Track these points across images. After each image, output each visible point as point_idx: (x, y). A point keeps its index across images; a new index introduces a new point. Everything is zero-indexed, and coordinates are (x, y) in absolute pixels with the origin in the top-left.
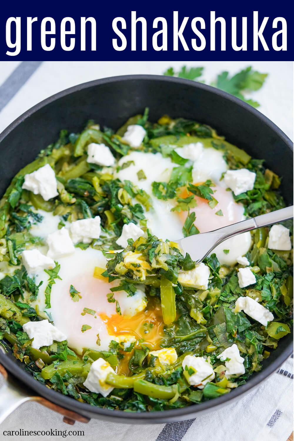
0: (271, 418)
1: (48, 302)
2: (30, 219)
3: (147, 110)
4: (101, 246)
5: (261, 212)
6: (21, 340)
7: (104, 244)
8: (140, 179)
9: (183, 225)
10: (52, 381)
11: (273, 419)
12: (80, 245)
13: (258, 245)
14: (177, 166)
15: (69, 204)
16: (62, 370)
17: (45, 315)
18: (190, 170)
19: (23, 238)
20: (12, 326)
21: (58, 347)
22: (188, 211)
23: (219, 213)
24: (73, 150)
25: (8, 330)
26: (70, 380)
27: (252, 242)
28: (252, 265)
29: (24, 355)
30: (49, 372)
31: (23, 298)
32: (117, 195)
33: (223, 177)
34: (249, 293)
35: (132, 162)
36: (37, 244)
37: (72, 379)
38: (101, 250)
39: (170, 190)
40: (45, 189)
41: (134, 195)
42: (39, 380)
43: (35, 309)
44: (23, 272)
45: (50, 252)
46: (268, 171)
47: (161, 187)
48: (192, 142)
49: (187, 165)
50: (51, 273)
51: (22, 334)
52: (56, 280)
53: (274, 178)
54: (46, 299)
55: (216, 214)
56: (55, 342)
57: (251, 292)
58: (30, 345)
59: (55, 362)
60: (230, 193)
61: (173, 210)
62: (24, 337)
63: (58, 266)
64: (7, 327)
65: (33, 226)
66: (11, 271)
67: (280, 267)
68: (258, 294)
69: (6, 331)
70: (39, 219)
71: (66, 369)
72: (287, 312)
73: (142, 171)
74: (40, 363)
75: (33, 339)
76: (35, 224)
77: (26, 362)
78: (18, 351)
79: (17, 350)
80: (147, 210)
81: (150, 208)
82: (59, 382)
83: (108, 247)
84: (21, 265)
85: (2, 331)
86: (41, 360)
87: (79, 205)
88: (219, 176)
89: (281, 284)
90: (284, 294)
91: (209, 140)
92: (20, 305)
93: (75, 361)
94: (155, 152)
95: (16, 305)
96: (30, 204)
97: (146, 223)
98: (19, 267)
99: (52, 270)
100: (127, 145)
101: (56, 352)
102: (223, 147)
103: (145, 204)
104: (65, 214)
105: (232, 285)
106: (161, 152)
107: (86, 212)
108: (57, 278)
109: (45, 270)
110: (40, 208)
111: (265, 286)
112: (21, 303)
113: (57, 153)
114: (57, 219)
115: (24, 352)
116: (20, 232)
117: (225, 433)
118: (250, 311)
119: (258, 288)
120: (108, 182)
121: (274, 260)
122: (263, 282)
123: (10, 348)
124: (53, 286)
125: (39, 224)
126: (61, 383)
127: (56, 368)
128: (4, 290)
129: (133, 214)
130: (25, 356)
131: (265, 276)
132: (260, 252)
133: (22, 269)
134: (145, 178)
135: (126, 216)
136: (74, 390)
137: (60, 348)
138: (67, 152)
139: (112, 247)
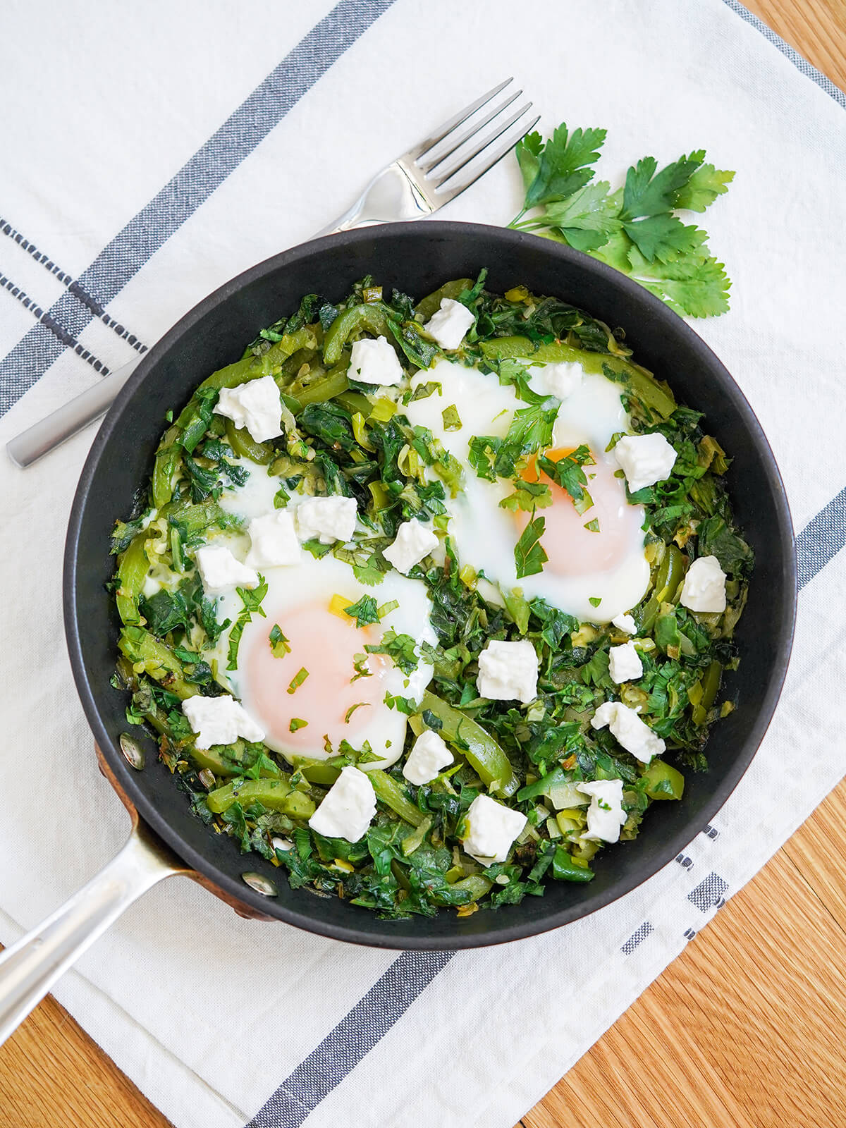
0: (631, 937)
1: (233, 659)
2: (222, 477)
3: (484, 272)
4: (352, 552)
5: (679, 525)
6: (177, 731)
7: (359, 549)
8: (446, 426)
9: (517, 539)
10: (226, 817)
11: (634, 940)
12: (312, 544)
13: (661, 596)
14: (526, 405)
15: (302, 460)
16: (248, 798)
17: (227, 685)
18: (551, 418)
19: (203, 517)
20: (161, 702)
21: (245, 751)
22: (532, 513)
23: (592, 526)
24: (322, 340)
25: (153, 710)
26: (259, 819)
27: (652, 586)
28: (642, 635)
29: (178, 761)
30: (221, 799)
31: (189, 639)
32: (396, 459)
33: (613, 444)
34: (625, 691)
35: (437, 385)
36: (230, 531)
37: (263, 817)
38: (351, 564)
39: (504, 457)
40: (257, 423)
41: (431, 461)
42: (200, 813)
43: (210, 665)
44: (195, 586)
45: (251, 557)
46: (707, 439)
47: (488, 449)
48: (563, 359)
49: (546, 406)
50: (247, 596)
51: (179, 720)
52: (254, 615)
53: (716, 455)
54: (229, 649)
55: (586, 526)
56: (240, 739)
57: (631, 690)
58: (193, 743)
59: (236, 781)
60: (620, 482)
61: (503, 504)
62: (181, 726)
63: (263, 587)
64: (152, 701)
65: (225, 492)
66: (173, 582)
67: (696, 646)
68: (643, 697)
69: (149, 710)
70: (239, 478)
71: (255, 796)
72: (695, 738)
73: (453, 408)
74: (207, 777)
75: (199, 733)
76: (230, 488)
77: (180, 771)
78: (167, 749)
79: (166, 747)
80: (453, 496)
81: (459, 494)
82: (238, 822)
83: (367, 557)
84: (194, 569)
85: (142, 711)
86: (210, 772)
87: (320, 465)
88: (606, 441)
89: (692, 682)
90: (695, 702)
91: (599, 359)
92: (183, 655)
93: (274, 780)
94: (485, 370)
95: (174, 654)
96: (225, 441)
97: (447, 525)
98: (190, 575)
99: (250, 592)
100: (434, 343)
101: (239, 761)
102: (624, 378)
103: (450, 483)
104: (290, 476)
105: (596, 669)
106: (498, 373)
107: (333, 482)
108: (257, 613)
109: (237, 589)
110: (245, 455)
111: (657, 687)
112: (185, 651)
113: (289, 344)
114: (275, 484)
115: (178, 755)
116: (200, 502)
117: (540, 953)
118: (619, 731)
119: (643, 686)
120: (382, 426)
121: (686, 633)
122: (654, 678)
123: (153, 738)
124: (247, 627)
125: (237, 487)
126: (241, 826)
127: (236, 794)
128: (155, 624)
129: (423, 502)
130: (181, 762)
131: (661, 668)
132: (662, 611)
133: (194, 578)
134: (458, 425)
135: (409, 504)
136: (264, 841)
137: (250, 753)
138: (311, 345)
139: (374, 557)
